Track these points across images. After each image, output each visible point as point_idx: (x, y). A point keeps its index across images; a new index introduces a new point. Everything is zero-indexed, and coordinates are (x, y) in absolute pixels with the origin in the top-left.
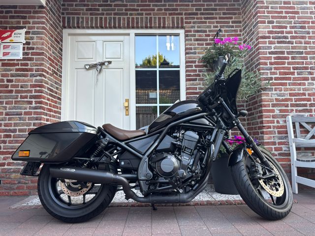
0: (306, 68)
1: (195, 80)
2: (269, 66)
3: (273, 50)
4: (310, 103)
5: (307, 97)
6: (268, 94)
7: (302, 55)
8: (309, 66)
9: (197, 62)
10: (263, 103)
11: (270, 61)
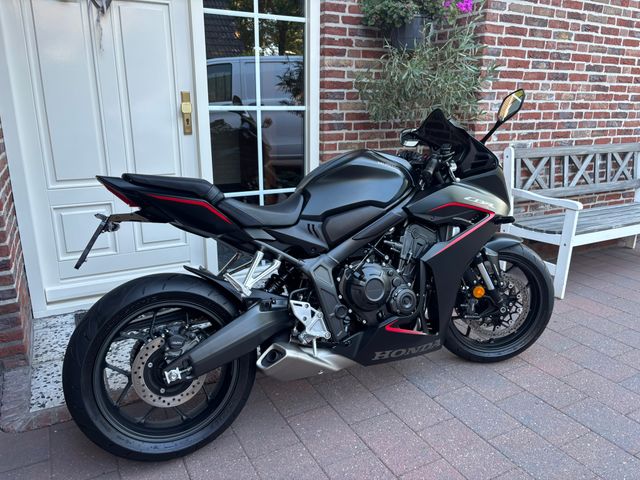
0: (545, 55)
1: (341, 53)
2: (496, 46)
3: (506, 12)
4: (537, 121)
5: (537, 111)
6: (487, 104)
7: (545, 29)
8: (551, 51)
9: (347, 10)
10: (478, 123)
11: (499, 35)
